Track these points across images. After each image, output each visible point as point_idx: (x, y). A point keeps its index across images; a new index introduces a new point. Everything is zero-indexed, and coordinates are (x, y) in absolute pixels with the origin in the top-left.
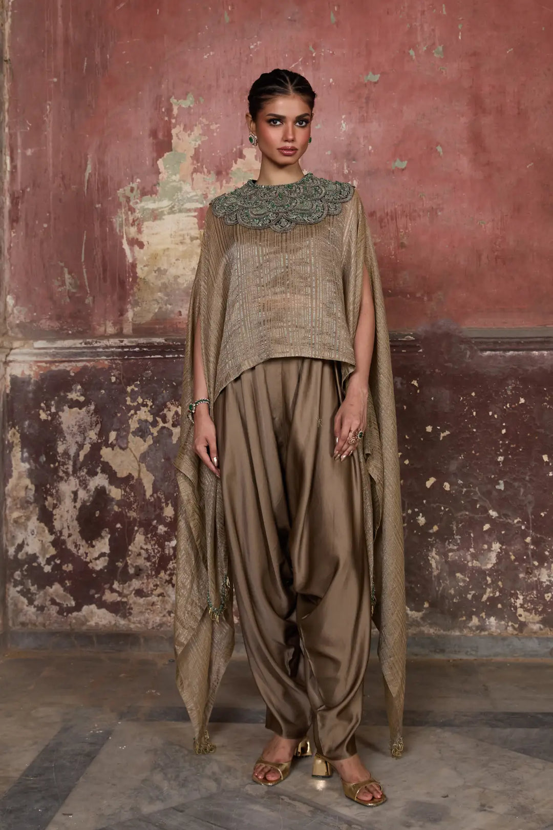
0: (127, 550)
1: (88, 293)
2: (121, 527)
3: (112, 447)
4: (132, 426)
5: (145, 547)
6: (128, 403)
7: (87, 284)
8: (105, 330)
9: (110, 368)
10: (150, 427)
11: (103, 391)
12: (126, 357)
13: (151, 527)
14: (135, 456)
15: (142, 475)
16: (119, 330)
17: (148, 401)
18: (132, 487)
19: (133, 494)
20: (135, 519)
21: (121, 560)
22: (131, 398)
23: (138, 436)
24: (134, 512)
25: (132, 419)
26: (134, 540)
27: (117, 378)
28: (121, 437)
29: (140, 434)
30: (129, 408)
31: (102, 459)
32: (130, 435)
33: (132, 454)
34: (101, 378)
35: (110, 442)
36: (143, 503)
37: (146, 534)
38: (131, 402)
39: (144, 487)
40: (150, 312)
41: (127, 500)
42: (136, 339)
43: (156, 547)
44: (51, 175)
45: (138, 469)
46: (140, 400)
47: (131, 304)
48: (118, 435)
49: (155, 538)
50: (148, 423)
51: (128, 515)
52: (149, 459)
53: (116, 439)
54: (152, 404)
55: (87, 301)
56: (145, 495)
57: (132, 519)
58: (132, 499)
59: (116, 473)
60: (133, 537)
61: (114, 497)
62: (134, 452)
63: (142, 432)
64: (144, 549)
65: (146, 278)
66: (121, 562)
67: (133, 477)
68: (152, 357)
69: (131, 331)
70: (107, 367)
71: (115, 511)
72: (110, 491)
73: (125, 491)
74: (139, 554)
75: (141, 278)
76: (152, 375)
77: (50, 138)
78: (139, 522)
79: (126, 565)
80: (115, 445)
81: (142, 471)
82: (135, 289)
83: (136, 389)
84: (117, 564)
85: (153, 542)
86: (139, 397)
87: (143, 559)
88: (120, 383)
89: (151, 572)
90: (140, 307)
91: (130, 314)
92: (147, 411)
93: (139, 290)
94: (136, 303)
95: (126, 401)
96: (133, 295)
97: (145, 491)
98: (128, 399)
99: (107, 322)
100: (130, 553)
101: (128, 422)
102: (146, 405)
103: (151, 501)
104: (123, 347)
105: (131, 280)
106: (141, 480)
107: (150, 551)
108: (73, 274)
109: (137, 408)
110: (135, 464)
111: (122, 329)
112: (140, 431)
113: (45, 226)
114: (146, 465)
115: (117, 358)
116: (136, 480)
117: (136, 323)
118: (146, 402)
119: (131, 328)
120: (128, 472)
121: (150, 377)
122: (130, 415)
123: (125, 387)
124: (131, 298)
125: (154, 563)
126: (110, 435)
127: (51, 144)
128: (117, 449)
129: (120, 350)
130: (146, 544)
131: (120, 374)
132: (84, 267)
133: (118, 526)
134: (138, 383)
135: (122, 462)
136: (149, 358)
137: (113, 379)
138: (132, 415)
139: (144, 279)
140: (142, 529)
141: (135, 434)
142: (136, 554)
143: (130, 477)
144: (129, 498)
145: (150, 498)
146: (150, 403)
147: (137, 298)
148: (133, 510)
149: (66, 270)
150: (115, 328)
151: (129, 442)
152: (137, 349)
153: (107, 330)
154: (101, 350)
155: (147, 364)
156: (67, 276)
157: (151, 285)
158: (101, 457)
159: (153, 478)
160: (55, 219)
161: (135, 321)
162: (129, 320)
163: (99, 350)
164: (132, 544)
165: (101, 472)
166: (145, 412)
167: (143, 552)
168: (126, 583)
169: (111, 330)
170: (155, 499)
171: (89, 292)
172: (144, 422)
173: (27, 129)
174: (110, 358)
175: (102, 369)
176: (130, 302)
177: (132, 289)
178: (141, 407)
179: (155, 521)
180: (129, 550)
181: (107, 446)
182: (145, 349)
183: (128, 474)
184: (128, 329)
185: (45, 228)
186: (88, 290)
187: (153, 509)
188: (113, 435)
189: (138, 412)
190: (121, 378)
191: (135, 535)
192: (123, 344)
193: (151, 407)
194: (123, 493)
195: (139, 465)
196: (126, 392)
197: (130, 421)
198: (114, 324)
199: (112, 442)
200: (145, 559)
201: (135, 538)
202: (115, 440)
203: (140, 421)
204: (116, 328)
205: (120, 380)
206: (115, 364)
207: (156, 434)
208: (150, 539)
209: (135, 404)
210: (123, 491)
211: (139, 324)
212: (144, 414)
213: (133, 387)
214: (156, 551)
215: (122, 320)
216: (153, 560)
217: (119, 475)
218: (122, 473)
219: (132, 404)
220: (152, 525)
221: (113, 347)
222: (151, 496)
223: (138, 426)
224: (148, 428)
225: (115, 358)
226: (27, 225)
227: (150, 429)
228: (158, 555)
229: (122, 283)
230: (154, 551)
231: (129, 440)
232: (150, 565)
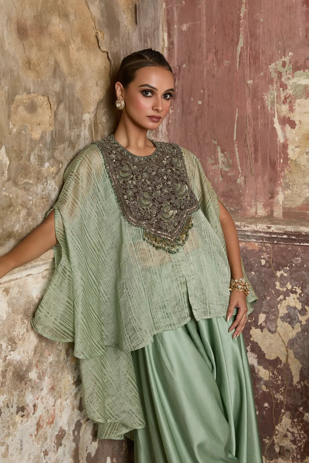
0: (274, 429)
1: (240, 173)
2: (269, 407)
3: (260, 329)
4: (281, 311)
5: (291, 430)
6: (277, 288)
7: (238, 163)
8: (256, 213)
9: (261, 250)
10: (299, 314)
11: (253, 273)
12: (276, 242)
13: (298, 413)
14: (283, 341)
15: (289, 360)
16: (269, 213)
17: (297, 288)
18: (280, 371)
19: (280, 377)
20: (282, 402)
21: (268, 437)
22: (281, 284)
23: (286, 322)
24: (281, 394)
25: (281, 304)
26: (281, 422)
27: (267, 262)
28: (270, 320)
29: (289, 320)
30: (279, 294)
31: (251, 339)
32: (279, 320)
33: (281, 339)
34: (251, 259)
35: (259, 324)
36: (290, 388)
37: (292, 418)
38: (280, 287)
39: (291, 372)
40: (301, 197)
41: (275, 382)
42: (284, 227)
43: (303, 432)
44: (204, 50)
45: (286, 353)
46: (289, 286)
47: (282, 187)
48: (267, 318)
49: (301, 424)
50: (297, 311)
51: (276, 396)
52: (296, 346)
53: (266, 322)
54: (301, 291)
55: (238, 181)
56: (292, 380)
57: (279, 401)
58: (279, 382)
59: (265, 354)
60: (280, 418)
61: (262, 377)
62: (282, 337)
63: (290, 318)
64: (290, 432)
65: (297, 160)
66: (268, 439)
67: (281, 361)
68: (302, 244)
69: (281, 215)
70: (257, 249)
71: (263, 391)
72: (259, 371)
73: (273, 374)
74: (286, 436)
75: (292, 160)
76: (302, 262)
77: (204, 11)
78: (287, 405)
79: (273, 444)
80: (264, 327)
81: (289, 356)
82: (286, 171)
83: (285, 275)
84: (264, 440)
85: (299, 428)
86: (289, 283)
87: (289, 440)
88: (270, 267)
89: (297, 455)
90: (291, 190)
91: (280, 197)
92: (296, 298)
93: (290, 172)
94: (287, 186)
95: (275, 285)
96: (284, 177)
97: (292, 377)
98: (278, 283)
99: (258, 204)
100: (277, 432)
101: (277, 307)
102: (295, 292)
103: (298, 387)
104: (270, 233)
105: (282, 161)
106: (289, 365)
107: (296, 435)
108: (225, 153)
109: (286, 294)
110: (283, 349)
111: (272, 212)
112: (288, 318)
113: (200, 103)
114: (294, 352)
115: (267, 242)
116: (284, 364)
117: (287, 206)
118: (295, 289)
119: (281, 211)
120: (276, 356)
121: (300, 264)
122: (279, 299)
123: (275, 272)
124: (282, 180)
125: (300, 447)
126: (259, 317)
127: (204, 18)
128: (265, 330)
129: (268, 235)
130: (292, 427)
131: (269, 258)
132: (236, 146)
133: (266, 405)
134: (288, 269)
135: (270, 344)
136: (298, 245)
137: (263, 262)
138: (281, 300)
139: (295, 161)
140: (288, 413)
141: (283, 319)
142: (283, 435)
143: (277, 360)
144: (277, 381)
145: (297, 385)
146: (299, 291)
147: (287, 181)
148: (280, 392)
149: (219, 149)
150: (265, 210)
151: (277, 326)
152: (285, 236)
153: (258, 212)
154: (249, 234)
155: (297, 251)
156: (220, 155)
157: (303, 167)
158: (251, 336)
159: (301, 365)
160: (208, 96)
161: (286, 205)
162: (279, 203)
163: (247, 233)
164: (279, 424)
165: (250, 351)
166: (294, 299)
167: (289, 434)
168: (272, 460)
169: (261, 212)
170: (302, 387)
171: (240, 171)
172: (293, 310)
173: (183, 4)
174: (259, 241)
175: (253, 250)
176: (280, 185)
177: (283, 170)
178: (290, 293)
179: (302, 408)
180: (276, 430)
181: (257, 327)
182: (293, 237)
183: (276, 357)
184: (278, 213)
185: (199, 105)
186: (240, 169)
187: (300, 396)
188: (262, 318)
189: (287, 298)
190: (271, 262)
191: (282, 417)
192: (270, 230)
193: (300, 294)
194: (271, 375)
195: (287, 351)
196: (276, 277)
197: (279, 306)
198: (265, 206)
199: (261, 324)
200: (291, 441)
201: (282, 419)
202: (264, 322)
203: (289, 307)
204: (267, 210)
205: (270, 264)
206: (265, 247)
207: (304, 323)
208: (296, 424)
209: (285, 289)
210: (271, 373)
211: (289, 208)
212: (293, 301)
213: (282, 272)
214: (302, 436)
215: (272, 203)
216: (299, 445)
217: (267, 357)
218: (271, 356)
219: (281, 289)
220: (298, 411)
221: (261, 232)
222: (298, 383)
223: (287, 312)
224: (297, 315)
225: (264, 241)
226: (183, 102)
227: (298, 317)
228: (304, 441)
229: (273, 165)
230: (300, 436)
231: (278, 325)
232: (296, 449)
